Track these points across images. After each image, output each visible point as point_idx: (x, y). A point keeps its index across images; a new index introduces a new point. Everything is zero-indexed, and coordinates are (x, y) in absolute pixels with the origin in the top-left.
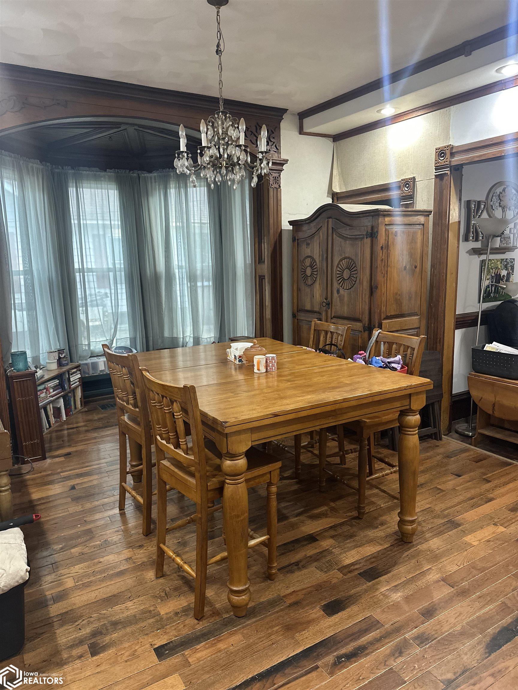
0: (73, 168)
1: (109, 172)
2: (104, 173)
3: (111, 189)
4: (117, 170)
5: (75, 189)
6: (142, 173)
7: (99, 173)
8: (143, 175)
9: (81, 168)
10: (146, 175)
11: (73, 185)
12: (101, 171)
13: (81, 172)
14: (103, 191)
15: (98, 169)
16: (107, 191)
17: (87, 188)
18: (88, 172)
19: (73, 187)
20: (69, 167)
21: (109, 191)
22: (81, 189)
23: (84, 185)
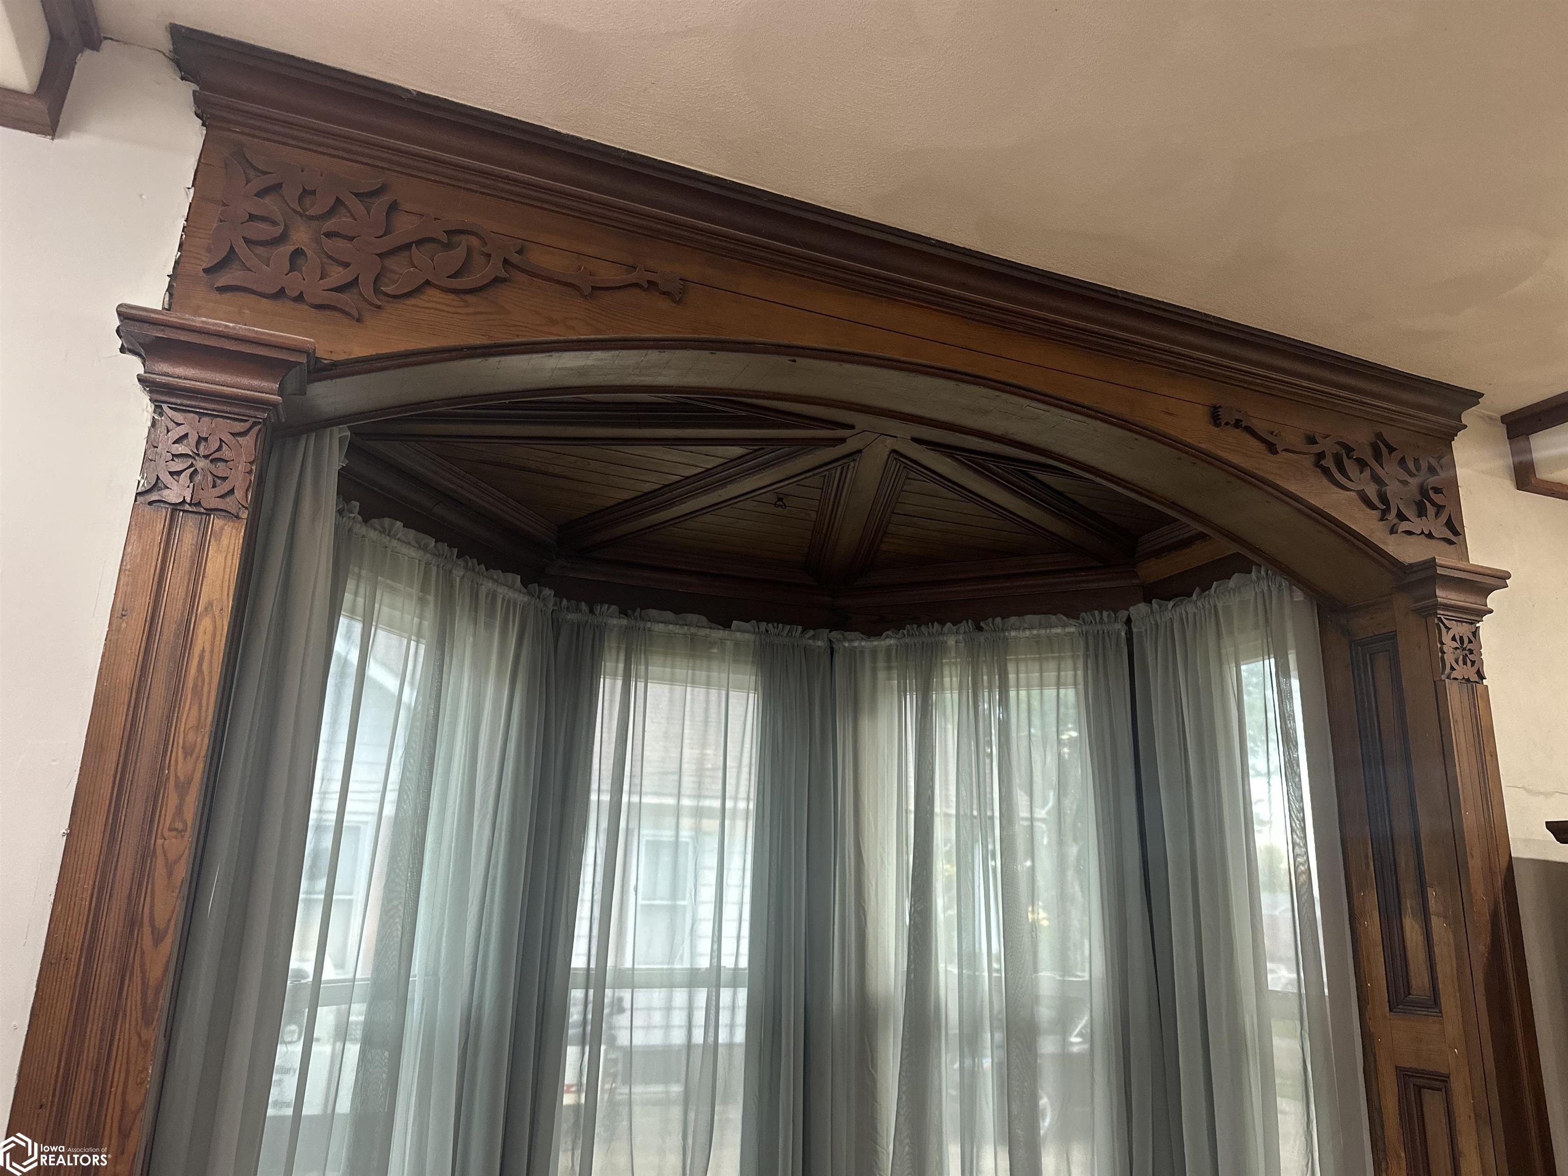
0: (624, 613)
1: (738, 630)
2: (720, 634)
3: (739, 688)
4: (763, 625)
5: (619, 683)
6: (845, 639)
7: (708, 631)
8: (846, 644)
9: (653, 613)
10: (856, 644)
11: (617, 667)
12: (714, 625)
13: (649, 625)
14: (714, 692)
15: (704, 619)
16: (724, 693)
17: (661, 680)
18: (671, 627)
19: (615, 675)
20: (614, 608)
21: (731, 693)
22: (641, 685)
23: (654, 670)
